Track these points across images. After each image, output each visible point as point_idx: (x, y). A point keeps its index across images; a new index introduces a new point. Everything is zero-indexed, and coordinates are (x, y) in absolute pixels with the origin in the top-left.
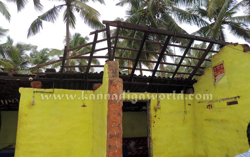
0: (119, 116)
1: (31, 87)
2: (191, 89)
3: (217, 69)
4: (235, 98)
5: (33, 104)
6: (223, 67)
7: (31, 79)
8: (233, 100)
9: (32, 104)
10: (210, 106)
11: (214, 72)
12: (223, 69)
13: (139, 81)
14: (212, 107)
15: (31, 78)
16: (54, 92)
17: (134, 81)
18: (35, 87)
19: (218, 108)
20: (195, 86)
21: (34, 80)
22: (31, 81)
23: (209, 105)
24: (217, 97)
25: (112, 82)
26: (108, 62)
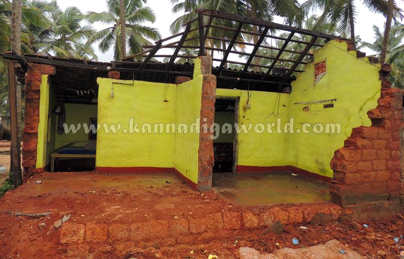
0: (211, 111)
2: (288, 88)
3: (318, 67)
4: (332, 100)
5: (113, 97)
6: (325, 65)
8: (330, 103)
9: (111, 96)
10: (306, 109)
11: (316, 69)
12: (325, 67)
13: (227, 75)
14: (308, 110)
15: (109, 68)
16: (134, 84)
17: (223, 75)
18: (113, 78)
19: (315, 111)
20: (293, 84)
21: (112, 70)
22: (109, 71)
23: (306, 107)
24: (314, 99)
25: (206, 78)
26: (201, 57)
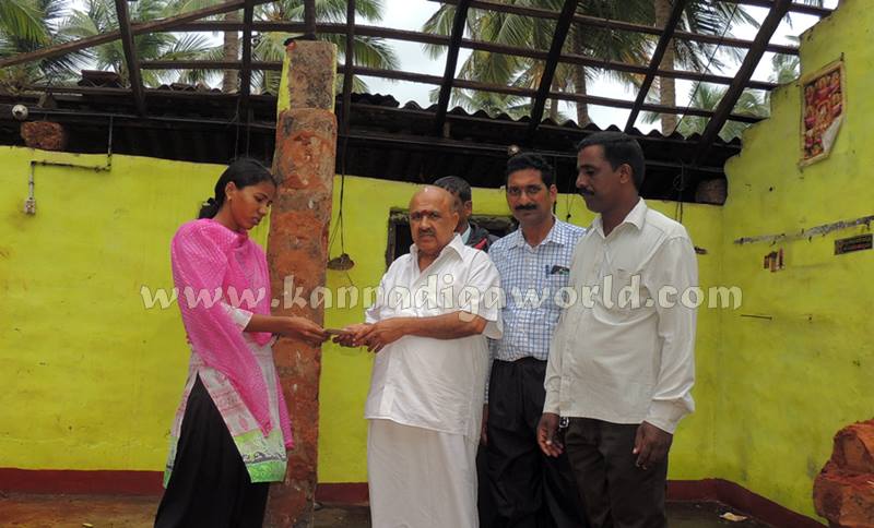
0: (312, 257)
1: (21, 143)
2: (713, 185)
3: (816, 95)
4: (867, 221)
5: (30, 214)
6: (839, 83)
7: (18, 113)
8: (859, 230)
9: (26, 210)
10: (774, 260)
11: (807, 104)
12: (839, 92)
13: (479, 140)
14: (781, 264)
15: (19, 108)
16: (114, 168)
17: (454, 135)
18: (37, 146)
19: (805, 267)
20: (732, 169)
21: (31, 117)
22: (18, 120)
23: (773, 255)
24: (804, 221)
25: (291, 123)
26: (291, 44)
